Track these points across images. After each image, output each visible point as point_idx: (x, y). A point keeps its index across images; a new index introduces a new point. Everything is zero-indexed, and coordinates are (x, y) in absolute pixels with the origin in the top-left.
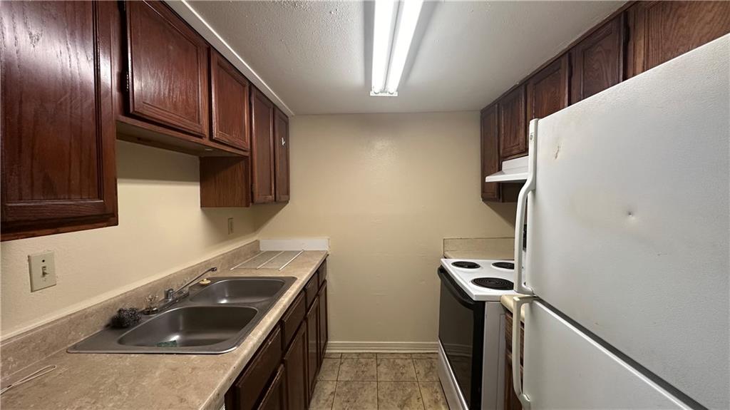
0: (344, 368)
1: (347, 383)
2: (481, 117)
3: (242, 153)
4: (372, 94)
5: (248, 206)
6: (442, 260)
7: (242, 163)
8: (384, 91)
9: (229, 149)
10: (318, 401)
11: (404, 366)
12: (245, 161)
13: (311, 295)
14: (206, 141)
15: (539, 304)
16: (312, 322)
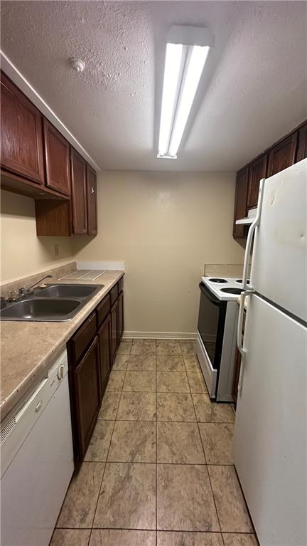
0: (134, 347)
1: (136, 356)
2: (237, 177)
3: (66, 197)
4: (158, 156)
5: (70, 235)
6: (203, 278)
7: (66, 205)
8: (167, 154)
9: (57, 194)
10: (117, 365)
11: (174, 347)
12: (68, 203)
13: (114, 298)
14: (42, 187)
15: (255, 295)
16: (114, 315)
